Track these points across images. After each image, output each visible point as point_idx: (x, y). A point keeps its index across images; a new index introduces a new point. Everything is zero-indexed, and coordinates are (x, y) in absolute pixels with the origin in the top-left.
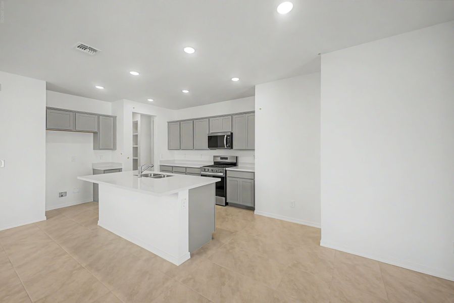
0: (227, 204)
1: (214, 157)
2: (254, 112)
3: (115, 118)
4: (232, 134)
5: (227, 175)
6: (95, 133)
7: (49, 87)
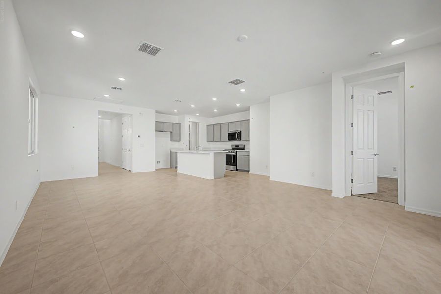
0: (237, 170)
1: (232, 145)
2: (249, 120)
3: (180, 124)
4: (240, 132)
5: (237, 154)
6: (171, 132)
7: (157, 112)
